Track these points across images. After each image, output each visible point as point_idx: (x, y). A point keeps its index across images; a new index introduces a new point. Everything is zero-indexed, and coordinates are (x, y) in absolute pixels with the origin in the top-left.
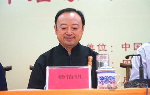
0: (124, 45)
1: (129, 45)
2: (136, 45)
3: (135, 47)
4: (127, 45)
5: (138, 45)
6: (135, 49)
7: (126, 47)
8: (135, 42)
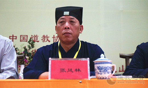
0: (11, 37)
1: (16, 37)
2: (22, 37)
3: (22, 39)
4: (14, 37)
5: (24, 37)
6: (21, 40)
7: (13, 39)
8: (22, 35)
